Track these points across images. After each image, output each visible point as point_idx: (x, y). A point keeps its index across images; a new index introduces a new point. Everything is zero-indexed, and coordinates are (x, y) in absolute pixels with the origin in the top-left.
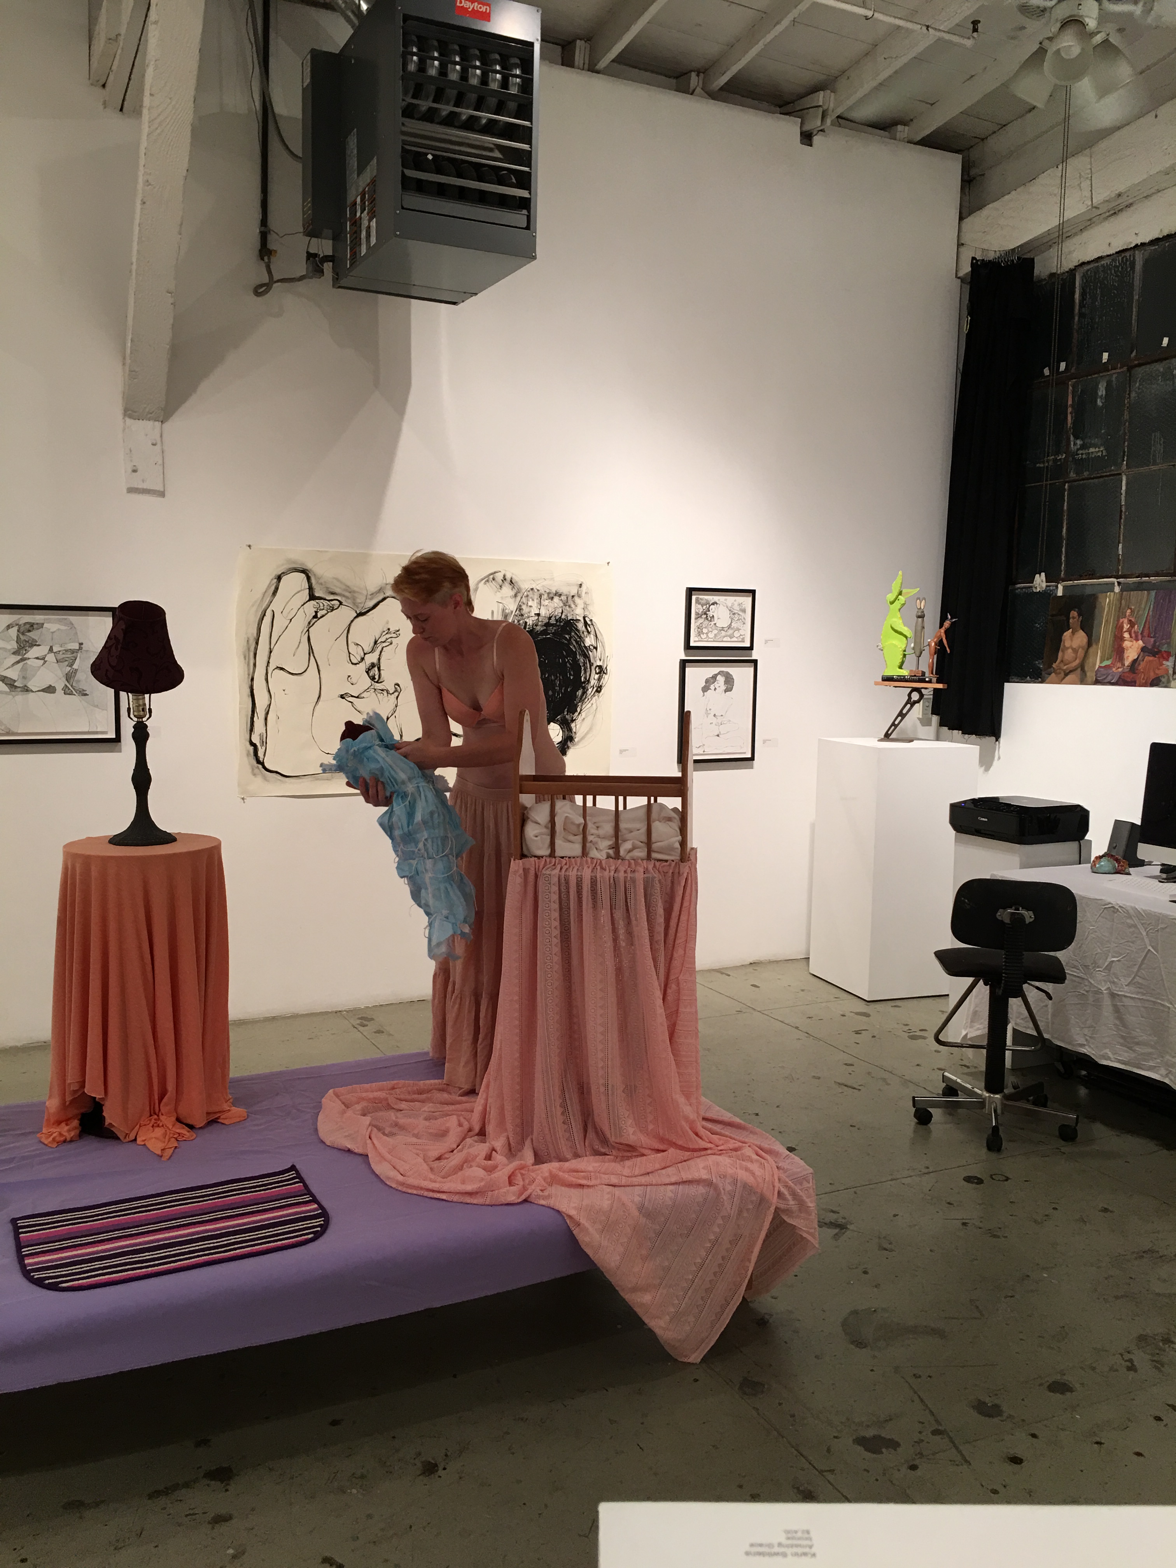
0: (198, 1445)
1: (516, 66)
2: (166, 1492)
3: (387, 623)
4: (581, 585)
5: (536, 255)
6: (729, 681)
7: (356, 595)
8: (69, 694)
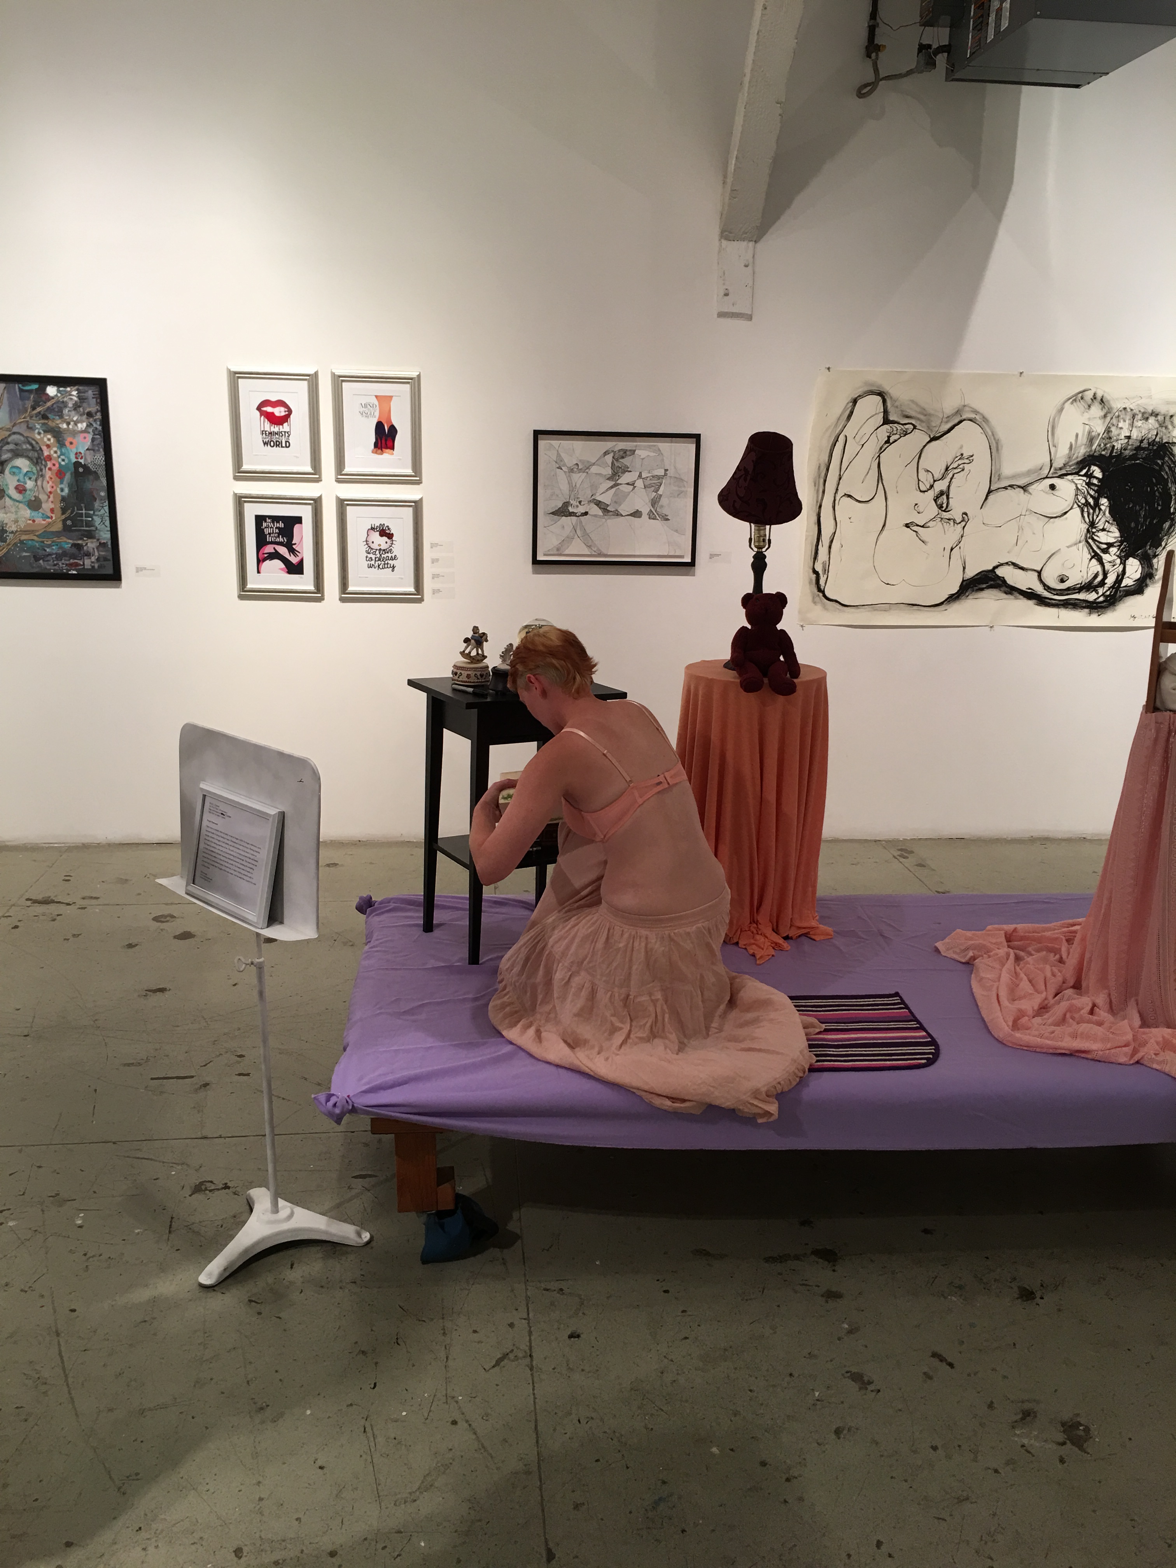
7: (932, 418)
8: (653, 519)
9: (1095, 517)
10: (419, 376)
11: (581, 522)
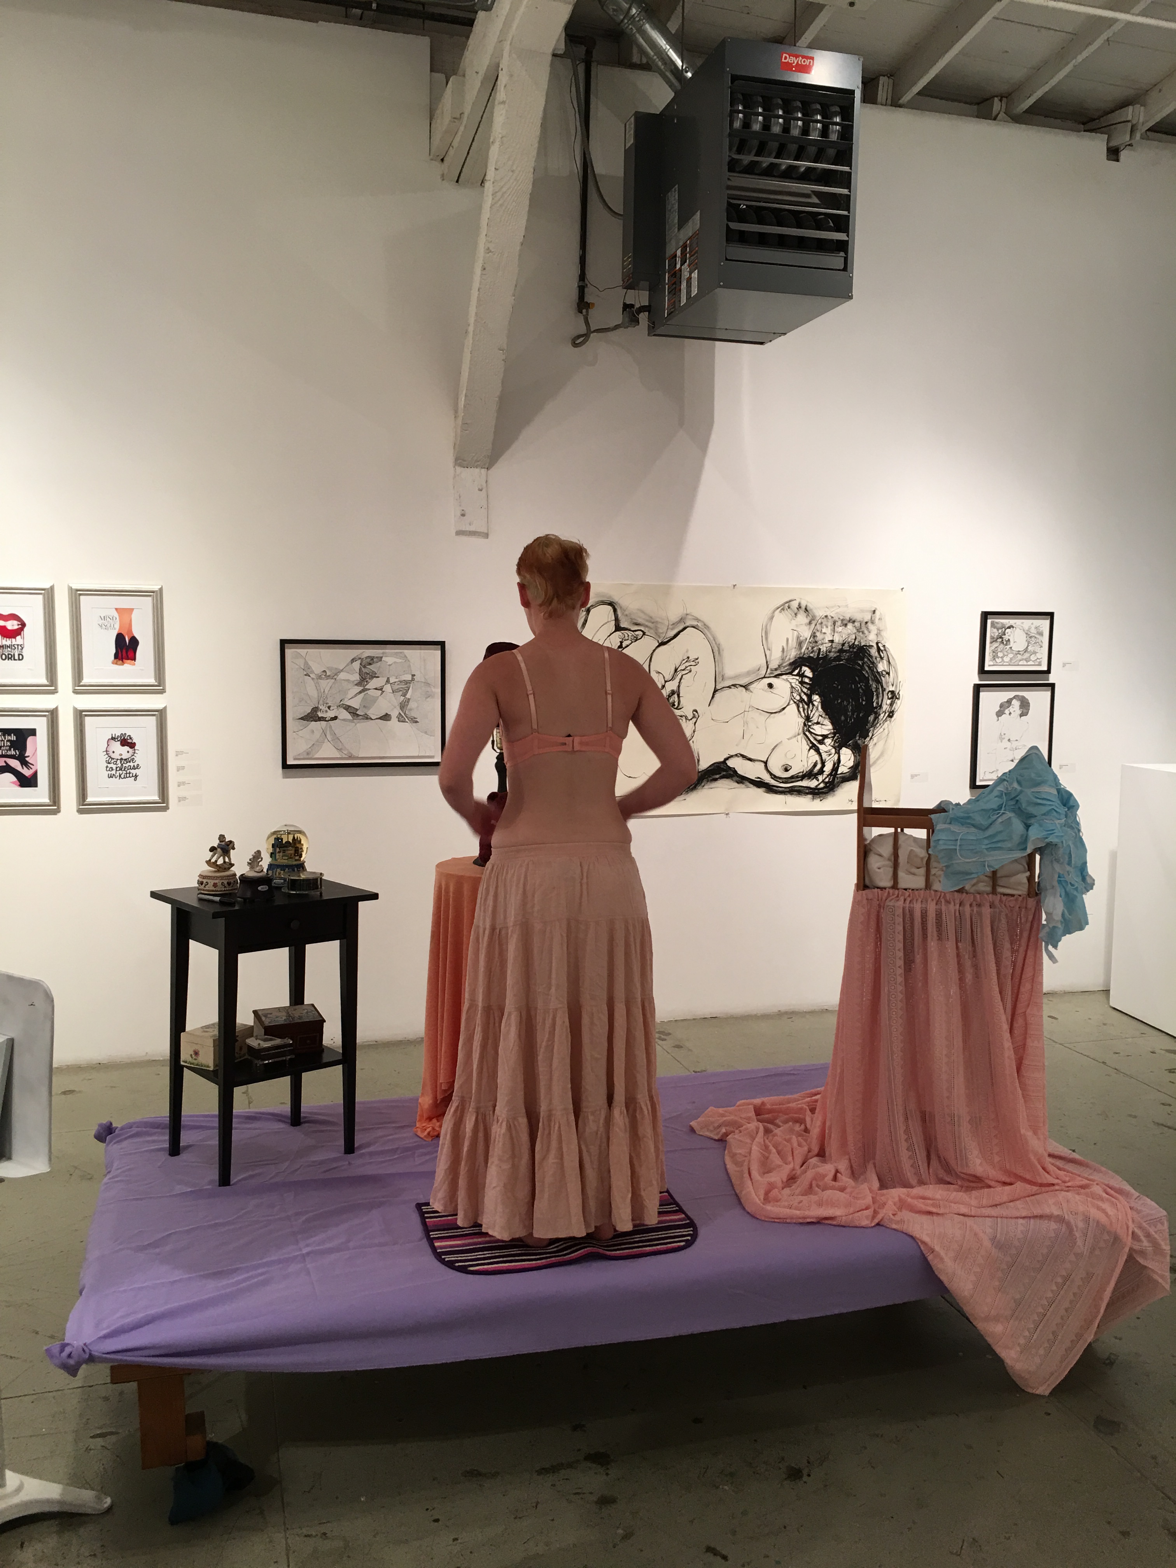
0: (575, 1428)
1: (835, 114)
2: (554, 1469)
3: (687, 651)
4: (874, 611)
5: (852, 295)
6: (1025, 706)
7: (659, 626)
8: (402, 722)
9: (809, 712)
10: (161, 589)
11: (331, 727)
